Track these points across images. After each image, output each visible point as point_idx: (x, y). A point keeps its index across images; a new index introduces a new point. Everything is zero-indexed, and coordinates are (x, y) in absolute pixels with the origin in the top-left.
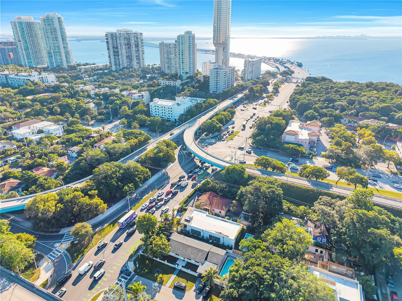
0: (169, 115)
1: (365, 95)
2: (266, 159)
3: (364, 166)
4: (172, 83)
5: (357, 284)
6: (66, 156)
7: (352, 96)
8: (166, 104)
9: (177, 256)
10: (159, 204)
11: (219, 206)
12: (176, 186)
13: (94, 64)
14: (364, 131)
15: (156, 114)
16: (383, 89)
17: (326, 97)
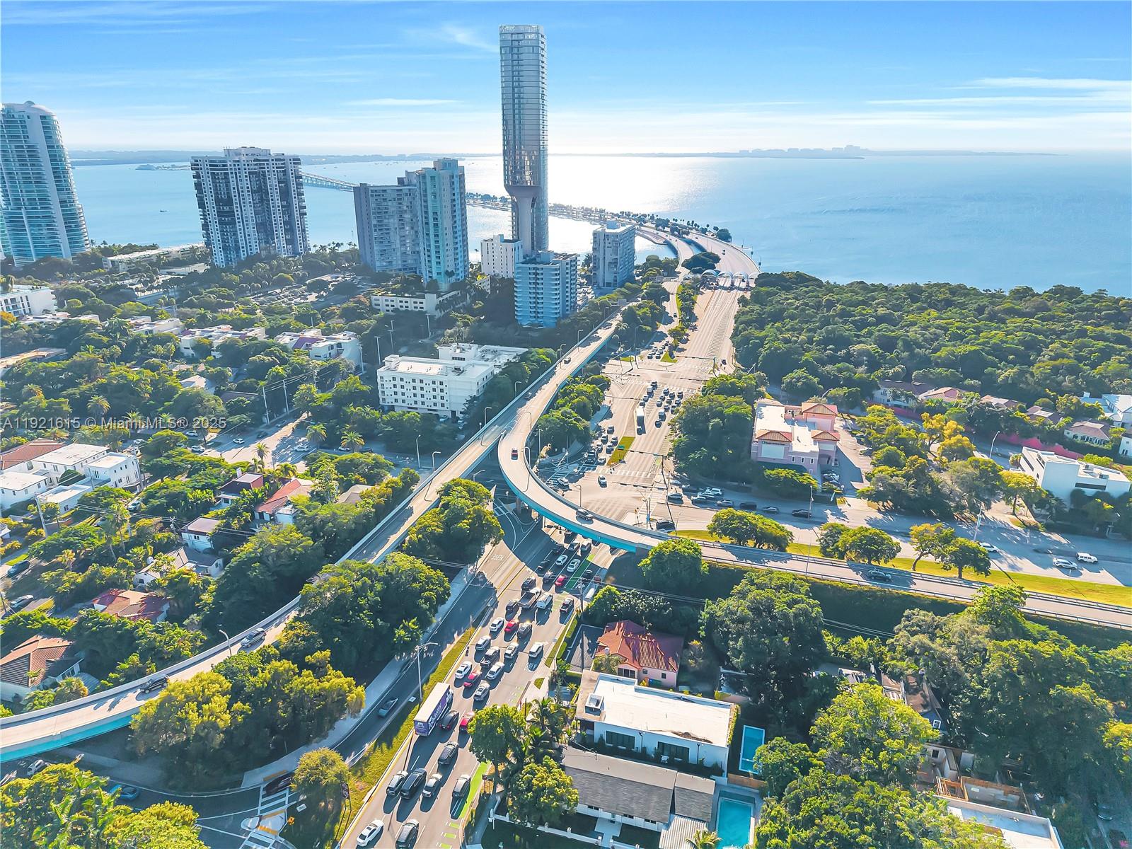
0: (435, 401)
1: (913, 324)
2: (741, 518)
3: (961, 513)
4: (410, 303)
5: (1045, 826)
6: (182, 551)
7: (883, 325)
8: (424, 371)
9: (592, 813)
10: (494, 668)
11: (657, 660)
12: (519, 612)
13: (154, 247)
14: (939, 421)
15: (396, 401)
16: (948, 303)
17: (827, 331)
